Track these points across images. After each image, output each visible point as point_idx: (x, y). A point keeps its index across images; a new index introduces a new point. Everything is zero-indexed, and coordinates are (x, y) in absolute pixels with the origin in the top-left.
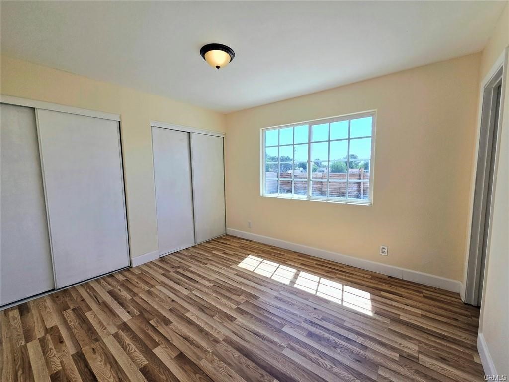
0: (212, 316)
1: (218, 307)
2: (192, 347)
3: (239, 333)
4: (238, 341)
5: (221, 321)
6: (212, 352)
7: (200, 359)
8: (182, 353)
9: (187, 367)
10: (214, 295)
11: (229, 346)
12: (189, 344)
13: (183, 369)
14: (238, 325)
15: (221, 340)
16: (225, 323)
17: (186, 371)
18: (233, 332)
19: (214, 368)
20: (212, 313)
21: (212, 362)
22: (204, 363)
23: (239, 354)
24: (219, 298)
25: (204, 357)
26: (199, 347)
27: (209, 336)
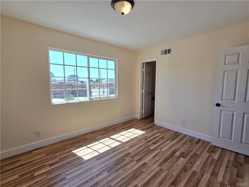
0: (142, 172)
1: (134, 169)
2: (166, 179)
3: (155, 162)
4: (159, 162)
5: (147, 168)
6: (168, 171)
7: (173, 176)
8: (171, 184)
9: (178, 180)
10: (121, 171)
11: (163, 165)
12: (165, 181)
13: (180, 182)
14: (149, 162)
15: (160, 168)
16: (148, 166)
17: (181, 181)
18: (154, 163)
19: (176, 170)
20: (140, 172)
21: (173, 171)
22: (175, 174)
23: (166, 162)
24: (125, 169)
25: (171, 174)
26: (166, 177)
27: (158, 173)
